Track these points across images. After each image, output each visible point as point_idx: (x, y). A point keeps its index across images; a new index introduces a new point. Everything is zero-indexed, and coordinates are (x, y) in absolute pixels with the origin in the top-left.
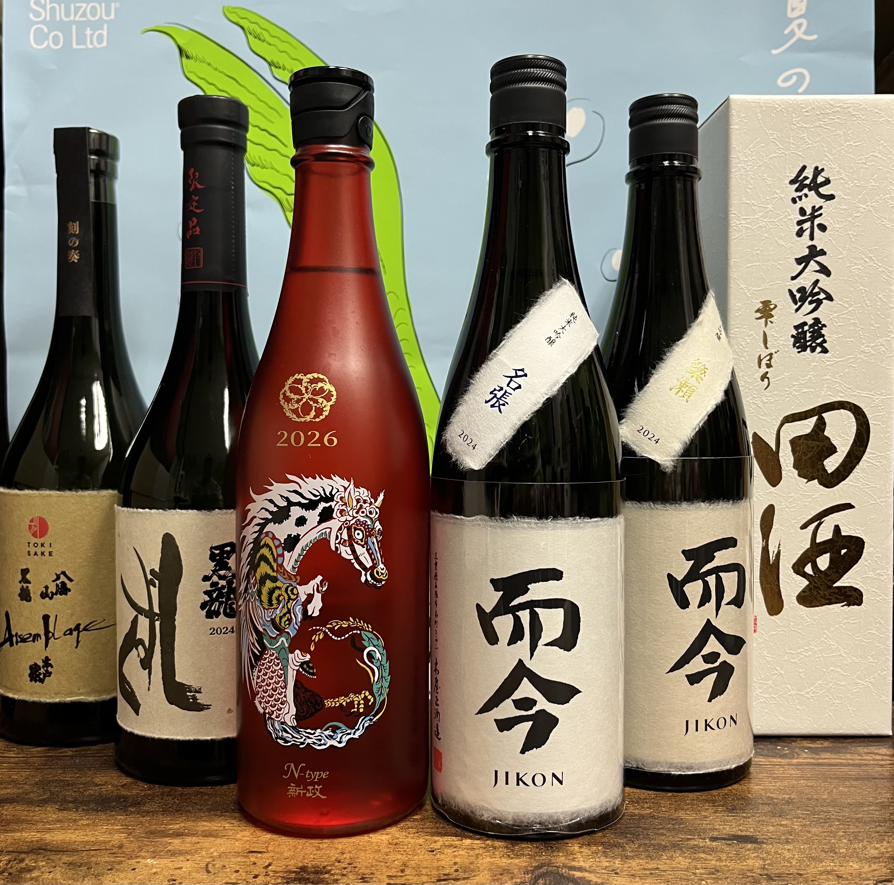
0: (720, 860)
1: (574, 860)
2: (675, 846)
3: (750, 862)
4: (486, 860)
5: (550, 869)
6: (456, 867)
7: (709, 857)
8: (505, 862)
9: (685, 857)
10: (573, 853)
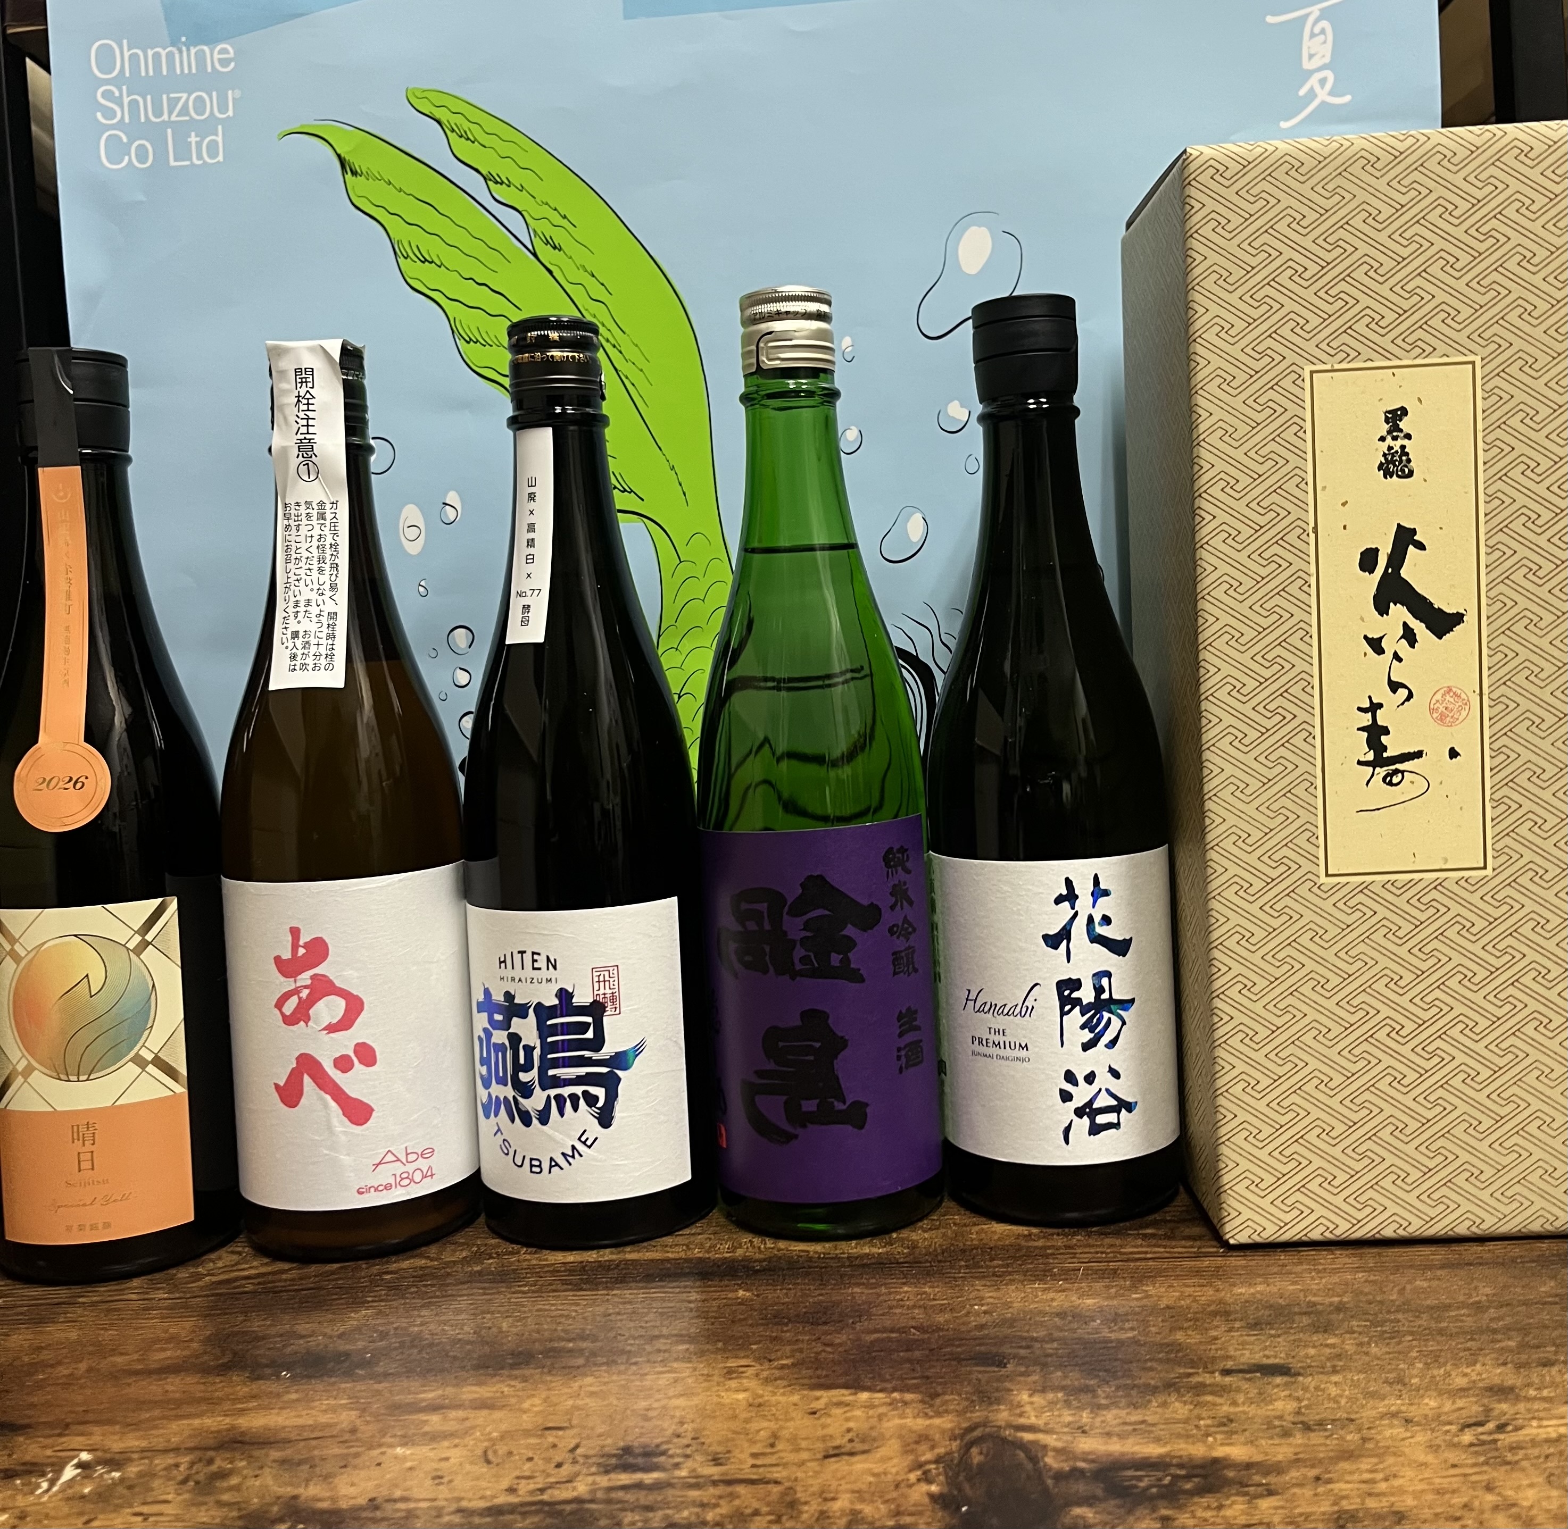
0: (1234, 1403)
1: (1021, 1415)
2: (1170, 1386)
3: (1279, 1405)
4: (893, 1423)
5: (988, 1430)
6: (850, 1436)
7: (1219, 1400)
8: (920, 1424)
9: (1185, 1403)
10: (1020, 1405)
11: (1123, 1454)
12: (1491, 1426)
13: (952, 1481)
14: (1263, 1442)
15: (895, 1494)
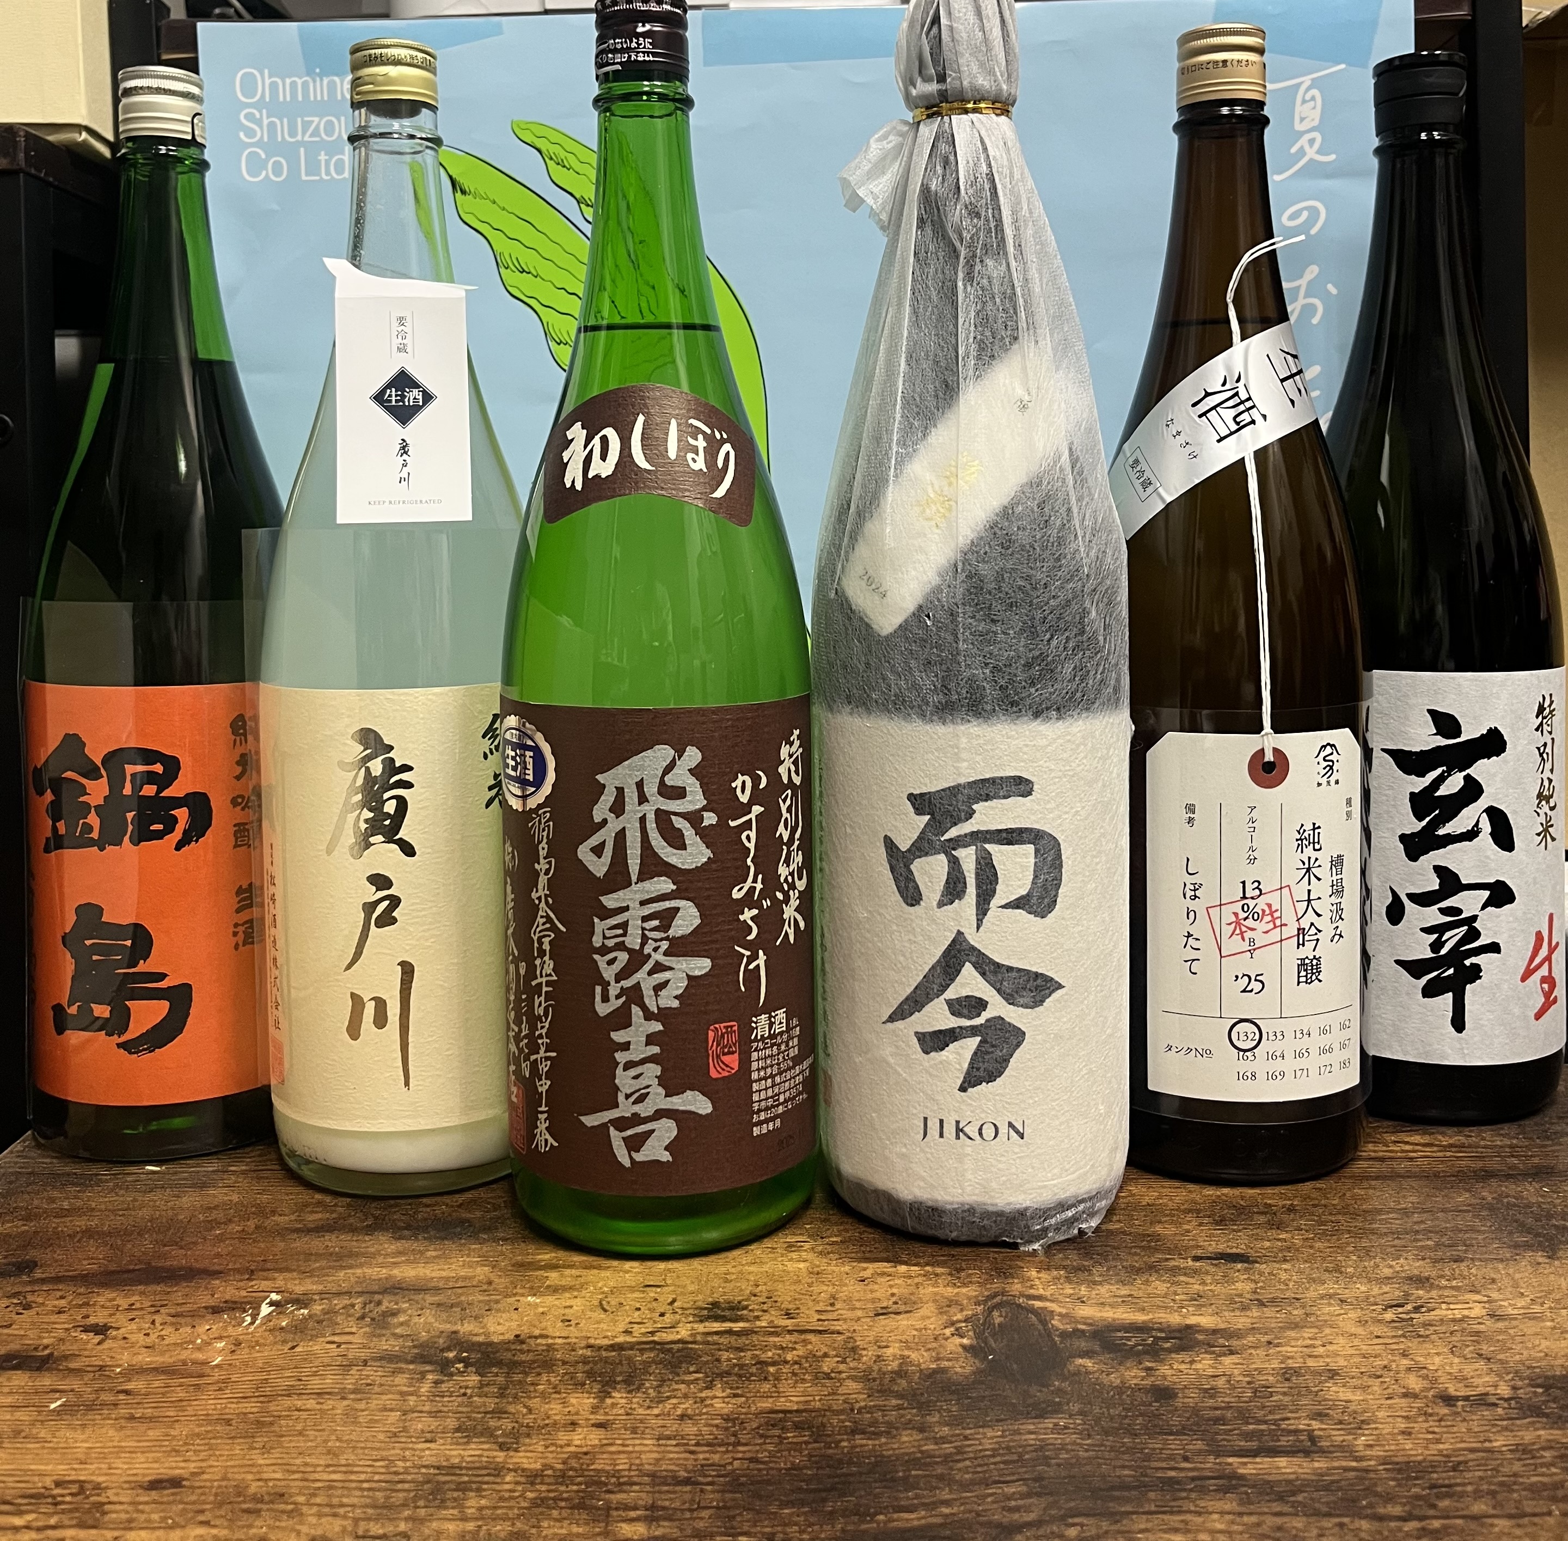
0: (1203, 1283)
1: (1031, 1287)
2: (1151, 1268)
3: (1239, 1285)
4: (928, 1290)
5: (1005, 1298)
6: (894, 1299)
7: (1191, 1280)
9: (1164, 1281)
10: (1029, 1280)
11: (1114, 1320)
12: (1409, 1307)
13: (978, 1336)
14: (1226, 1314)
15: (934, 1345)
